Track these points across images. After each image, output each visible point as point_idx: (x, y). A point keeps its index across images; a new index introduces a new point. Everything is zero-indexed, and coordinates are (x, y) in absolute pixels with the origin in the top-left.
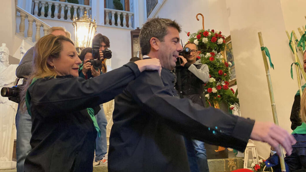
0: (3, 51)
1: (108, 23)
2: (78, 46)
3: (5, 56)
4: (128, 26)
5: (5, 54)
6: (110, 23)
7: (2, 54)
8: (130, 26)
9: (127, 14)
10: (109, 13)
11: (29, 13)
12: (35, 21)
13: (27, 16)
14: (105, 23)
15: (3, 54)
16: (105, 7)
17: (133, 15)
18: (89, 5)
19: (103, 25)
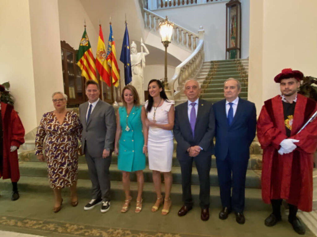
0: (133, 46)
1: (209, 0)
2: (162, 41)
12: (154, 16)
13: (150, 14)
14: (207, 0)
15: (133, 48)
19: (206, 2)
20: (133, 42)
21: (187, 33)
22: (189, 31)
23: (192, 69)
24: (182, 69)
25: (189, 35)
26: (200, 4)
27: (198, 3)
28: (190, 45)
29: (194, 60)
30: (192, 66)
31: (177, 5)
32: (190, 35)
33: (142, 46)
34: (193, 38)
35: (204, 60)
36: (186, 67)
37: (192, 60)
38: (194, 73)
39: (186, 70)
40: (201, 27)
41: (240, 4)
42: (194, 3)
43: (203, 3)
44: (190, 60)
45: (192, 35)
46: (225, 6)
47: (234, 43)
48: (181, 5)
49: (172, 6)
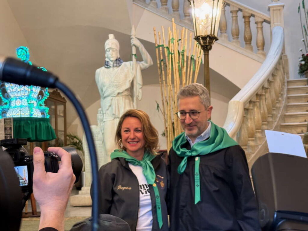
0: (110, 47)
2: (198, 35)
3: (113, 53)
5: (113, 51)
7: (109, 51)
15: (111, 51)
20: (111, 36)
21: (240, 10)
22: (243, 5)
23: (269, 101)
24: (247, 107)
25: (244, 17)
28: (248, 40)
29: (271, 79)
30: (267, 95)
32: (247, 15)
33: (134, 45)
34: (256, 23)
35: (288, 77)
36: (254, 99)
37: (268, 80)
38: (274, 112)
39: (254, 106)
44: (264, 82)
45: (253, 15)
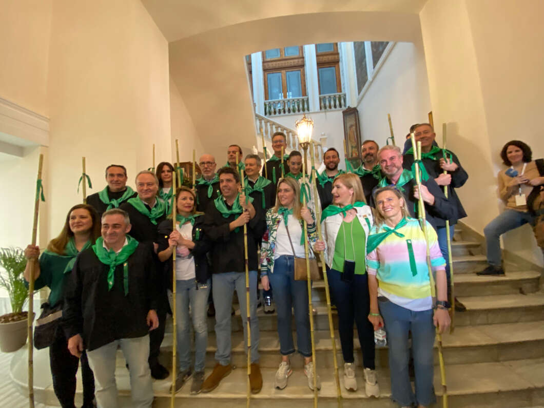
1: (323, 109)
4: (340, 106)
6: (325, 107)
8: (343, 107)
9: (340, 96)
10: (323, 99)
11: (264, 116)
12: (268, 121)
13: (263, 119)
14: (321, 108)
16: (320, 94)
17: (345, 95)
18: (306, 95)
19: (319, 111)
26: (312, 111)
27: (310, 111)
31: (287, 113)
40: (323, 133)
41: (358, 111)
42: (306, 112)
43: (316, 111)
46: (342, 114)
47: (357, 152)
48: (292, 113)
49: (282, 113)
